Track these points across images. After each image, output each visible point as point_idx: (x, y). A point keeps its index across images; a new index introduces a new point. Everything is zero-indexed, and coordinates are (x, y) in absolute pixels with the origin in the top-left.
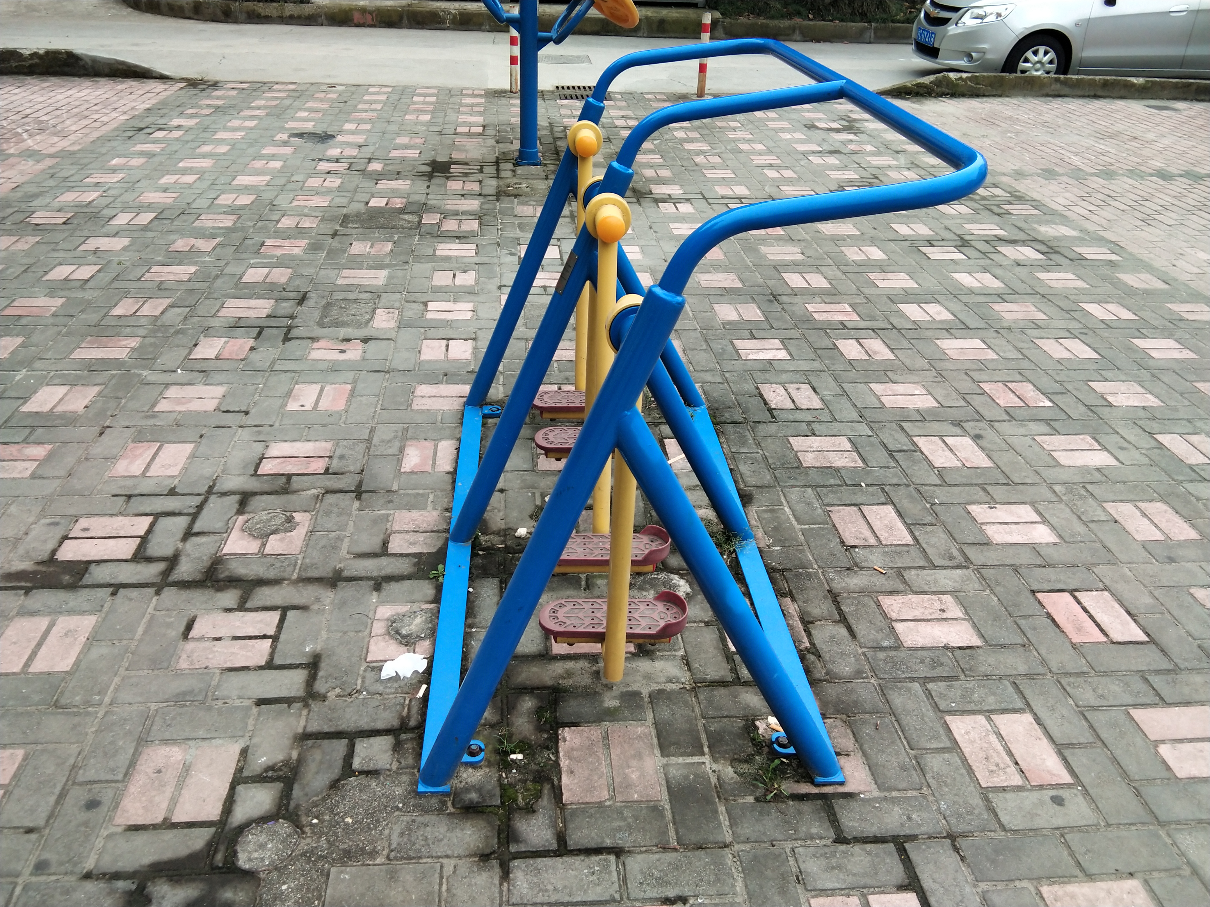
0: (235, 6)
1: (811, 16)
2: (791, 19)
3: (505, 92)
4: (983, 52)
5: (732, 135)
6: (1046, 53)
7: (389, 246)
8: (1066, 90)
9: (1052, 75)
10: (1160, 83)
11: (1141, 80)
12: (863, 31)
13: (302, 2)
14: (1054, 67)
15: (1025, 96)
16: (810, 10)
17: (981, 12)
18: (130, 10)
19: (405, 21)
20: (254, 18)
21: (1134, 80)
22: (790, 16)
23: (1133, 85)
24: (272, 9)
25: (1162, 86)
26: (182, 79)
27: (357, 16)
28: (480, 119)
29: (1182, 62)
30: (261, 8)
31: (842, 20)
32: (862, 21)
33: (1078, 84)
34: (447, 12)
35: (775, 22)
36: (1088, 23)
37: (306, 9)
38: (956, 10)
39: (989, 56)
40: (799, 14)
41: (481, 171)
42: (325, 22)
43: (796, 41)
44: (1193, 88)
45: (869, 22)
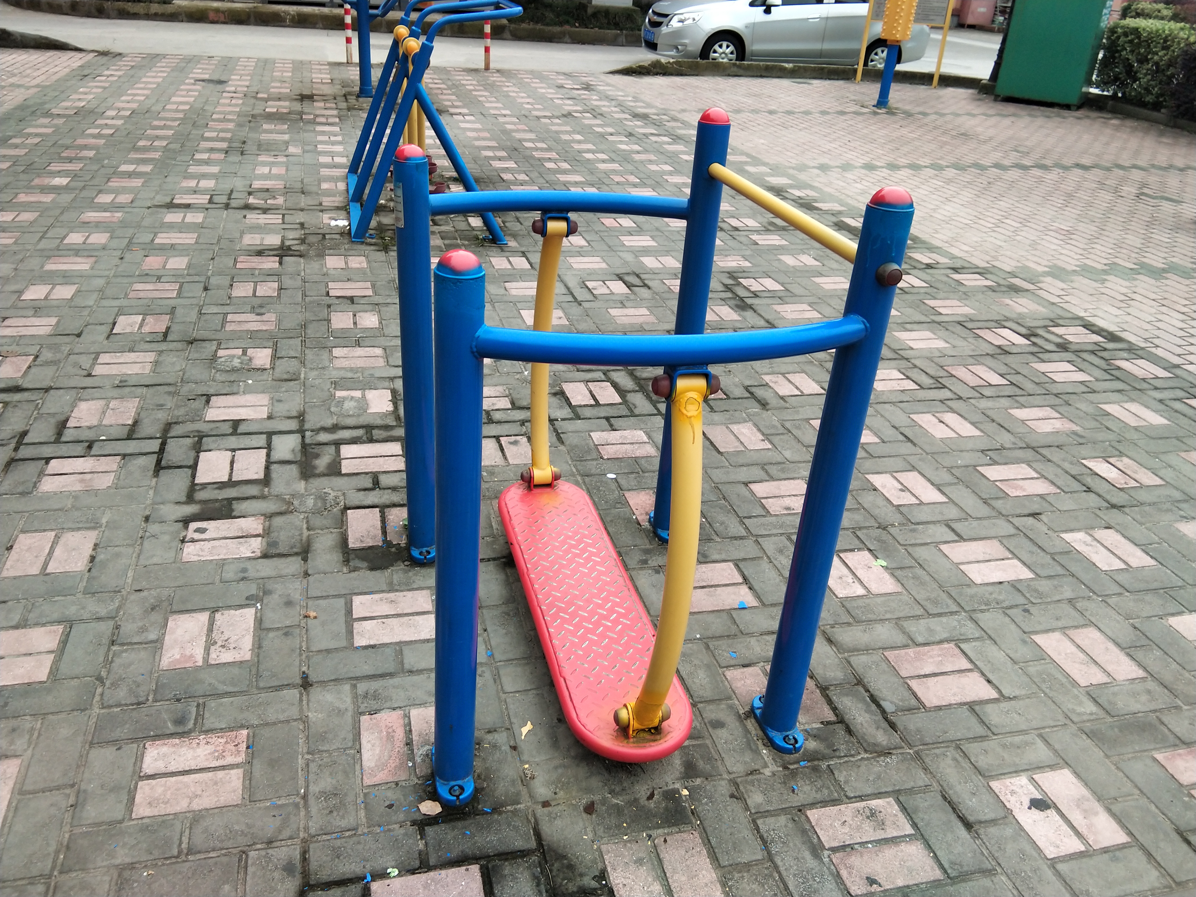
0: (107, 5)
1: (577, 25)
2: (562, 26)
3: (343, 63)
4: (685, 45)
5: (505, 89)
6: (728, 47)
7: (286, 126)
8: (741, 72)
9: (733, 62)
10: (804, 68)
11: (791, 65)
12: (616, 37)
13: (165, 3)
14: (734, 56)
15: (714, 75)
16: (576, 20)
17: (682, 17)
18: (12, 8)
19: (252, 19)
20: (124, 15)
21: (786, 65)
22: (561, 24)
23: (785, 69)
24: (139, 8)
25: (805, 68)
26: (93, 51)
27: (212, 15)
28: (329, 76)
29: (821, 54)
30: (130, 7)
31: (600, 28)
32: (616, 29)
33: (749, 68)
34: (287, 13)
35: (550, 28)
36: (753, 26)
37: (168, 9)
38: (666, 16)
39: (689, 48)
40: (567, 22)
41: (335, 99)
42: (185, 19)
43: (566, 43)
44: (826, 70)
45: (621, 30)
